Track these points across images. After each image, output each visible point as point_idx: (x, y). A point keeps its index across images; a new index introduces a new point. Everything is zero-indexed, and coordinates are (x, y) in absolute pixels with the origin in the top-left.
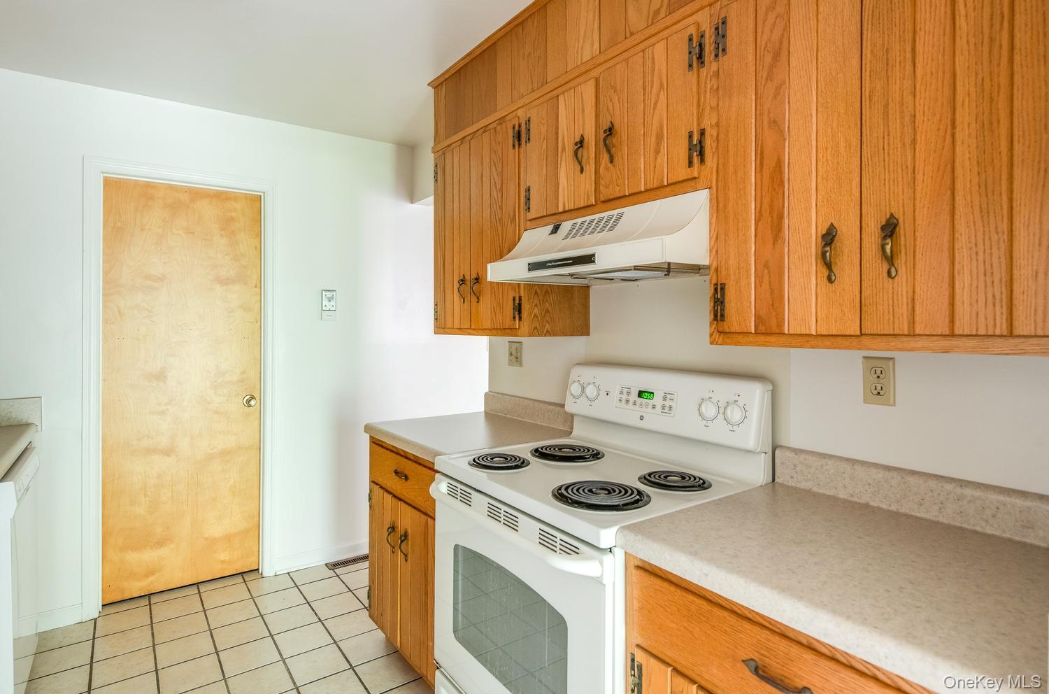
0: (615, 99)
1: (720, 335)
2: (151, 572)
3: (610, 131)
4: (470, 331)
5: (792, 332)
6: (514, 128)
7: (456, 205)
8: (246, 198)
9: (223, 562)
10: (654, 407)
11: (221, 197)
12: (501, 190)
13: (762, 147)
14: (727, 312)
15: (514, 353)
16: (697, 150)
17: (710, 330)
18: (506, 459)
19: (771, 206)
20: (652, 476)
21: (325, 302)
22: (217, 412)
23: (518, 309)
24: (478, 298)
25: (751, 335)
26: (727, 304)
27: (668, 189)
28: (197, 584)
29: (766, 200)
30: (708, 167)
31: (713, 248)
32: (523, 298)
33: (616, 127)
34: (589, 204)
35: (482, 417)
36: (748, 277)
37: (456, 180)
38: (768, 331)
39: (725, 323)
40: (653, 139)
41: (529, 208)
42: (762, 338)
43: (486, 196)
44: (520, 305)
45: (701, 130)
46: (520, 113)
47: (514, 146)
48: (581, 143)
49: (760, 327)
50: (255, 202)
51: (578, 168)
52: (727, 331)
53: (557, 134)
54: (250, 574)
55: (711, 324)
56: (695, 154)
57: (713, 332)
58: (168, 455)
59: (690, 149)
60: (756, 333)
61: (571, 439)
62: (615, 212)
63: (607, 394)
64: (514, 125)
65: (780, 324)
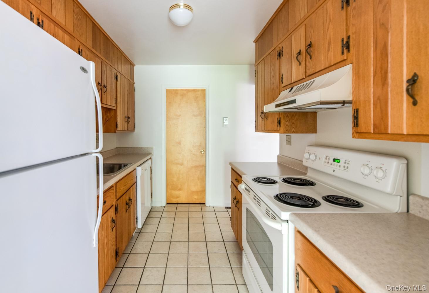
0: (312, 32)
1: (357, 134)
2: (178, 197)
3: (310, 45)
4: (265, 131)
5: (393, 132)
6: (278, 52)
7: (261, 84)
8: (201, 90)
9: (196, 199)
10: (340, 166)
11: (195, 91)
12: (274, 77)
13: (376, 38)
14: (359, 122)
15: (288, 140)
16: (347, 46)
17: (352, 131)
18: (268, 180)
19: (381, 68)
20: (329, 197)
21: (225, 121)
22: (194, 154)
23: (279, 122)
24: (267, 119)
25: (372, 134)
26: (359, 119)
27: (334, 67)
28: (189, 204)
29: (379, 65)
30: (352, 53)
31: (354, 92)
32: (281, 118)
33: (313, 43)
34: (303, 78)
35: (277, 164)
36: (370, 105)
37: (261, 75)
38: (380, 132)
39: (358, 128)
40: (327, 45)
41: (282, 83)
42: (377, 136)
43: (269, 80)
44: (280, 121)
45: (348, 36)
46: (280, 46)
47: (278, 59)
48: (299, 53)
49: (375, 130)
50: (204, 91)
51: (299, 63)
52: (360, 132)
53: (291, 51)
54: (203, 204)
55: (353, 128)
56: (345, 48)
57: (354, 132)
58: (181, 165)
59: (342, 47)
60: (374, 133)
61: (306, 176)
62: (312, 80)
63: (320, 159)
64: (278, 51)
65: (386, 128)
